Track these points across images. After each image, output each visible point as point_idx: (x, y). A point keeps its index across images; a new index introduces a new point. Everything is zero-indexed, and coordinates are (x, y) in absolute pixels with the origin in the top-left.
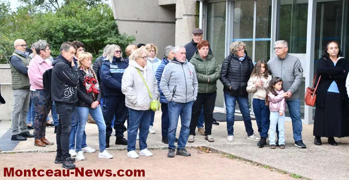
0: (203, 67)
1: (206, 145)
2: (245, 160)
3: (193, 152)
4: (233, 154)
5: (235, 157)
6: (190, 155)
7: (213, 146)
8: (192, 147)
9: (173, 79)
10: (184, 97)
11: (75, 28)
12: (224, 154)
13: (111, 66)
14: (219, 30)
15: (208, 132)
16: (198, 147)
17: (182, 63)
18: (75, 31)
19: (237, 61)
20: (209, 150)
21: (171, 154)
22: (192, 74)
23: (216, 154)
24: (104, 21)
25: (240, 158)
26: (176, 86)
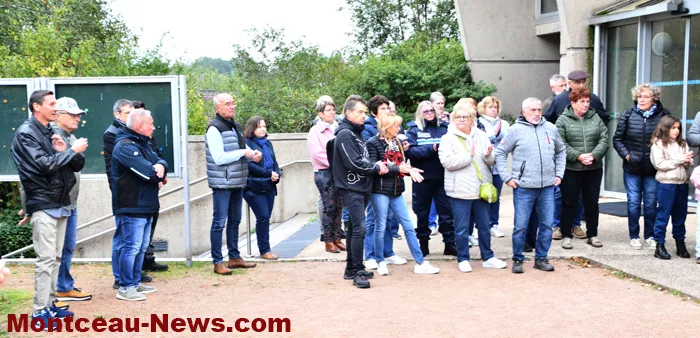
1: (584, 255)
2: (644, 281)
3: (560, 267)
4: (624, 270)
5: (627, 276)
6: (552, 270)
7: (598, 256)
8: (562, 258)
9: (520, 150)
10: (539, 179)
11: (405, 78)
12: (611, 269)
13: (420, 135)
14: (628, 70)
15: (592, 231)
16: (572, 258)
17: (536, 126)
18: (405, 82)
19: (639, 117)
20: (589, 263)
21: (518, 268)
22: (552, 142)
23: (597, 270)
24: (449, 64)
25: (635, 277)
26: (524, 162)
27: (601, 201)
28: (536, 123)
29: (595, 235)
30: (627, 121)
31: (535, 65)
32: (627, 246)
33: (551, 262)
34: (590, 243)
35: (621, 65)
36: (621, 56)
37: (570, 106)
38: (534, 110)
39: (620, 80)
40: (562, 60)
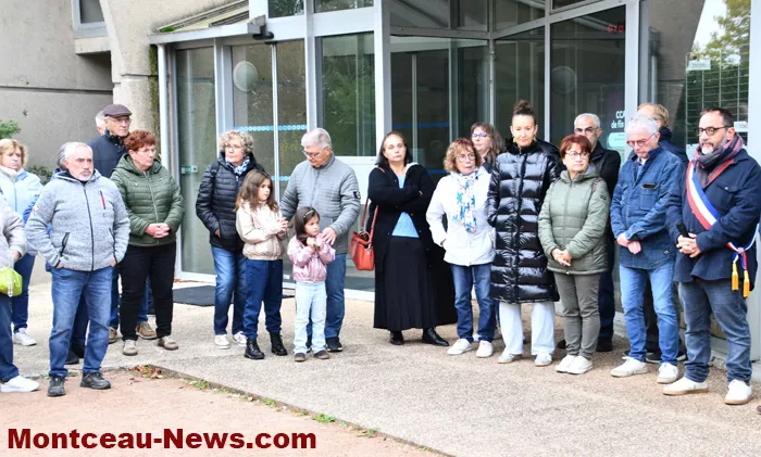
0: (145, 189)
1: (154, 363)
2: (230, 390)
3: (121, 382)
4: (206, 379)
5: (210, 386)
6: (108, 387)
7: (173, 362)
8: (122, 368)
9: (59, 218)
10: (87, 257)
12: (189, 378)
15: (164, 328)
16: (136, 368)
17: (84, 183)
19: (228, 174)
20: (160, 372)
21: (57, 389)
22: (109, 206)
23: (172, 380)
25: (219, 387)
26: (67, 234)
27: (176, 286)
28: (84, 179)
29: (168, 332)
30: (213, 180)
31: (77, 95)
32: (210, 345)
33: (106, 376)
34: (161, 345)
35: (196, 101)
36: (195, 89)
37: (128, 155)
38: (81, 160)
39: (196, 122)
40: (114, 90)
